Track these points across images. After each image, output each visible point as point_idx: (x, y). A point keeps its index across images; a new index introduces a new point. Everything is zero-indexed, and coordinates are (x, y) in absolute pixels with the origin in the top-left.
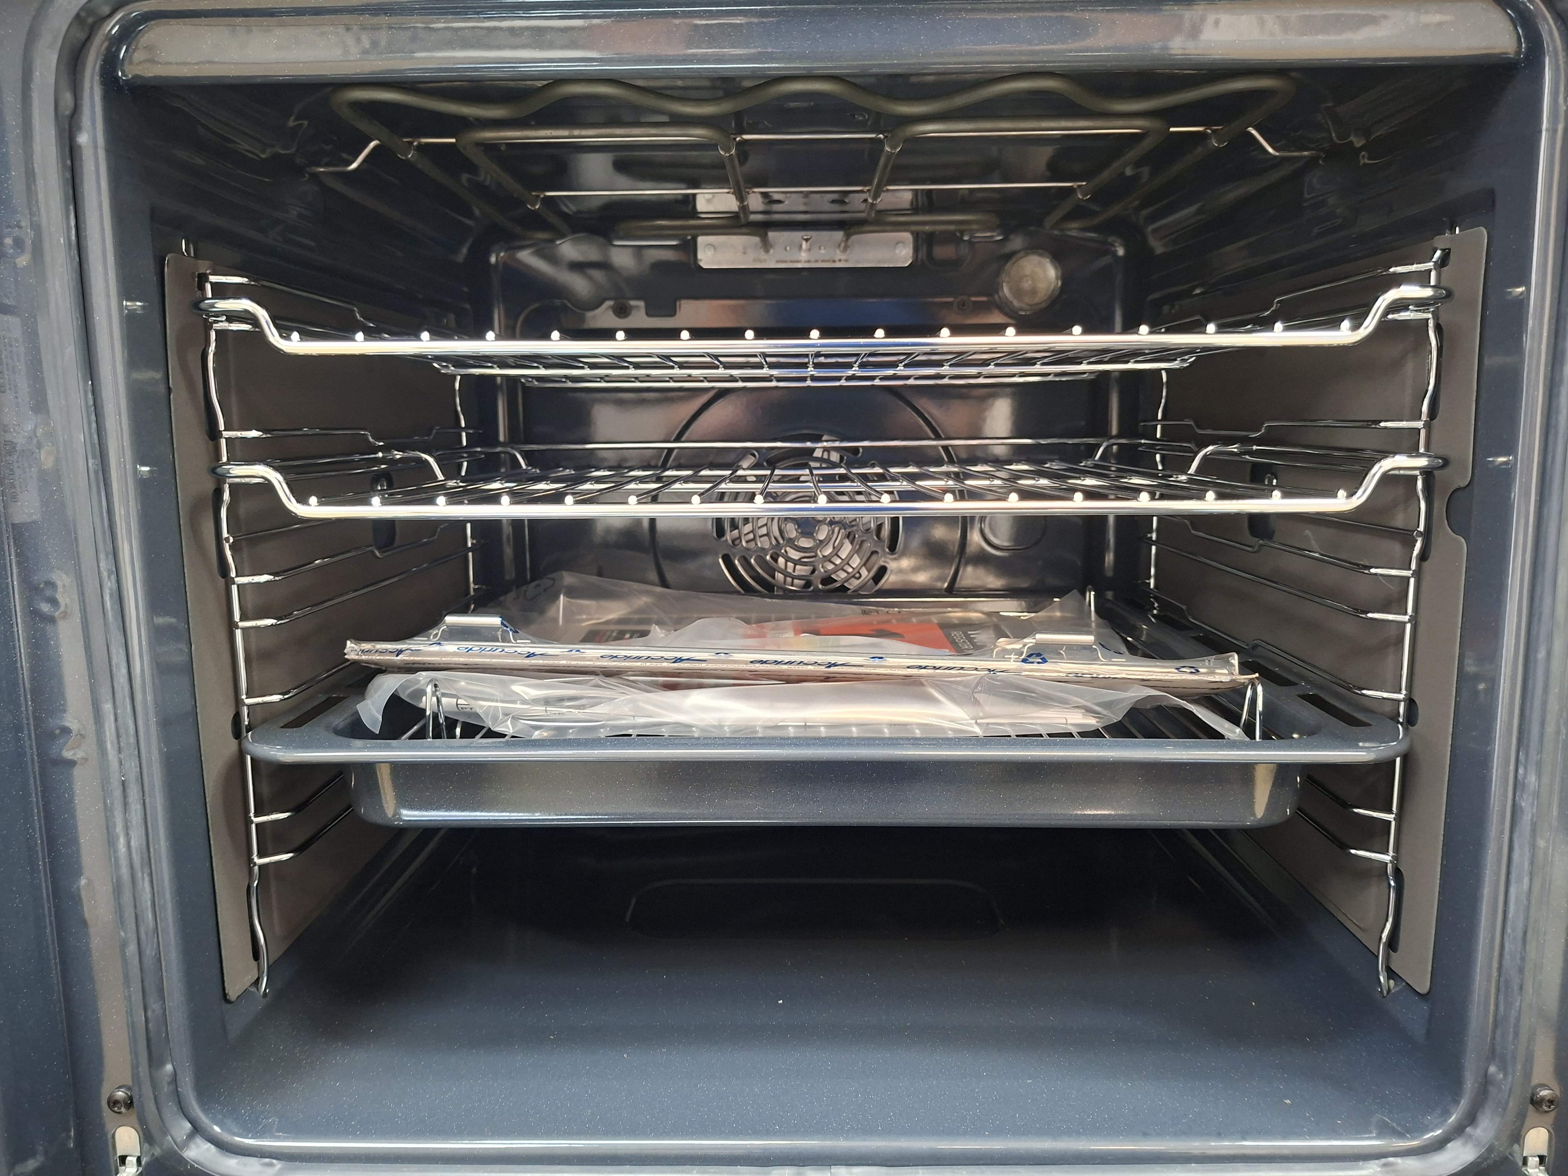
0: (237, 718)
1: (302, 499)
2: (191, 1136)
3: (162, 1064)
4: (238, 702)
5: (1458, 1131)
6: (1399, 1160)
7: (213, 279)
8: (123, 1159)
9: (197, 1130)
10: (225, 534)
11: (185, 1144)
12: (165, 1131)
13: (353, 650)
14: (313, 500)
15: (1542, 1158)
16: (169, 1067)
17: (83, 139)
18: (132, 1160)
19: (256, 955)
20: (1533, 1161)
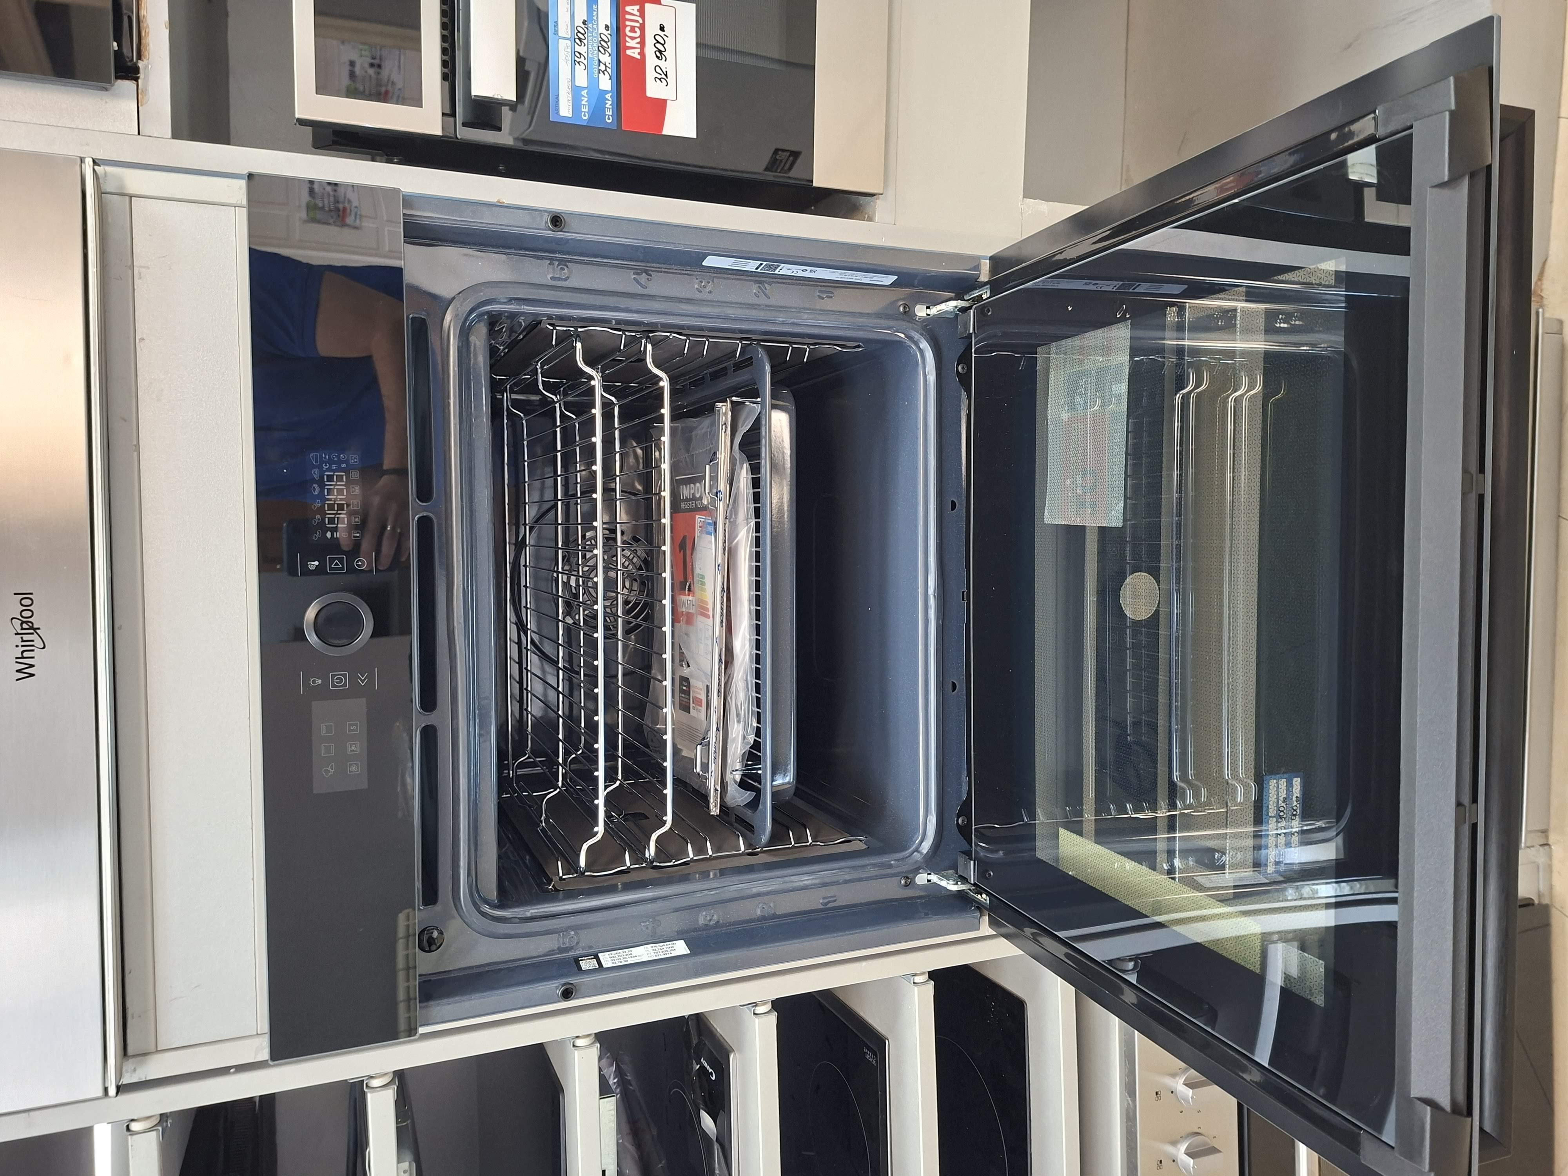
0: (750, 854)
1: (665, 822)
2: (919, 852)
3: (891, 864)
4: (743, 854)
5: (917, 344)
6: (927, 369)
7: (561, 874)
8: (929, 881)
9: (917, 850)
10: (671, 864)
11: (922, 854)
12: (916, 862)
13: (715, 810)
14: (664, 818)
15: (928, 308)
16: (892, 862)
17: (528, 914)
18: (929, 877)
19: (849, 841)
20: (928, 311)
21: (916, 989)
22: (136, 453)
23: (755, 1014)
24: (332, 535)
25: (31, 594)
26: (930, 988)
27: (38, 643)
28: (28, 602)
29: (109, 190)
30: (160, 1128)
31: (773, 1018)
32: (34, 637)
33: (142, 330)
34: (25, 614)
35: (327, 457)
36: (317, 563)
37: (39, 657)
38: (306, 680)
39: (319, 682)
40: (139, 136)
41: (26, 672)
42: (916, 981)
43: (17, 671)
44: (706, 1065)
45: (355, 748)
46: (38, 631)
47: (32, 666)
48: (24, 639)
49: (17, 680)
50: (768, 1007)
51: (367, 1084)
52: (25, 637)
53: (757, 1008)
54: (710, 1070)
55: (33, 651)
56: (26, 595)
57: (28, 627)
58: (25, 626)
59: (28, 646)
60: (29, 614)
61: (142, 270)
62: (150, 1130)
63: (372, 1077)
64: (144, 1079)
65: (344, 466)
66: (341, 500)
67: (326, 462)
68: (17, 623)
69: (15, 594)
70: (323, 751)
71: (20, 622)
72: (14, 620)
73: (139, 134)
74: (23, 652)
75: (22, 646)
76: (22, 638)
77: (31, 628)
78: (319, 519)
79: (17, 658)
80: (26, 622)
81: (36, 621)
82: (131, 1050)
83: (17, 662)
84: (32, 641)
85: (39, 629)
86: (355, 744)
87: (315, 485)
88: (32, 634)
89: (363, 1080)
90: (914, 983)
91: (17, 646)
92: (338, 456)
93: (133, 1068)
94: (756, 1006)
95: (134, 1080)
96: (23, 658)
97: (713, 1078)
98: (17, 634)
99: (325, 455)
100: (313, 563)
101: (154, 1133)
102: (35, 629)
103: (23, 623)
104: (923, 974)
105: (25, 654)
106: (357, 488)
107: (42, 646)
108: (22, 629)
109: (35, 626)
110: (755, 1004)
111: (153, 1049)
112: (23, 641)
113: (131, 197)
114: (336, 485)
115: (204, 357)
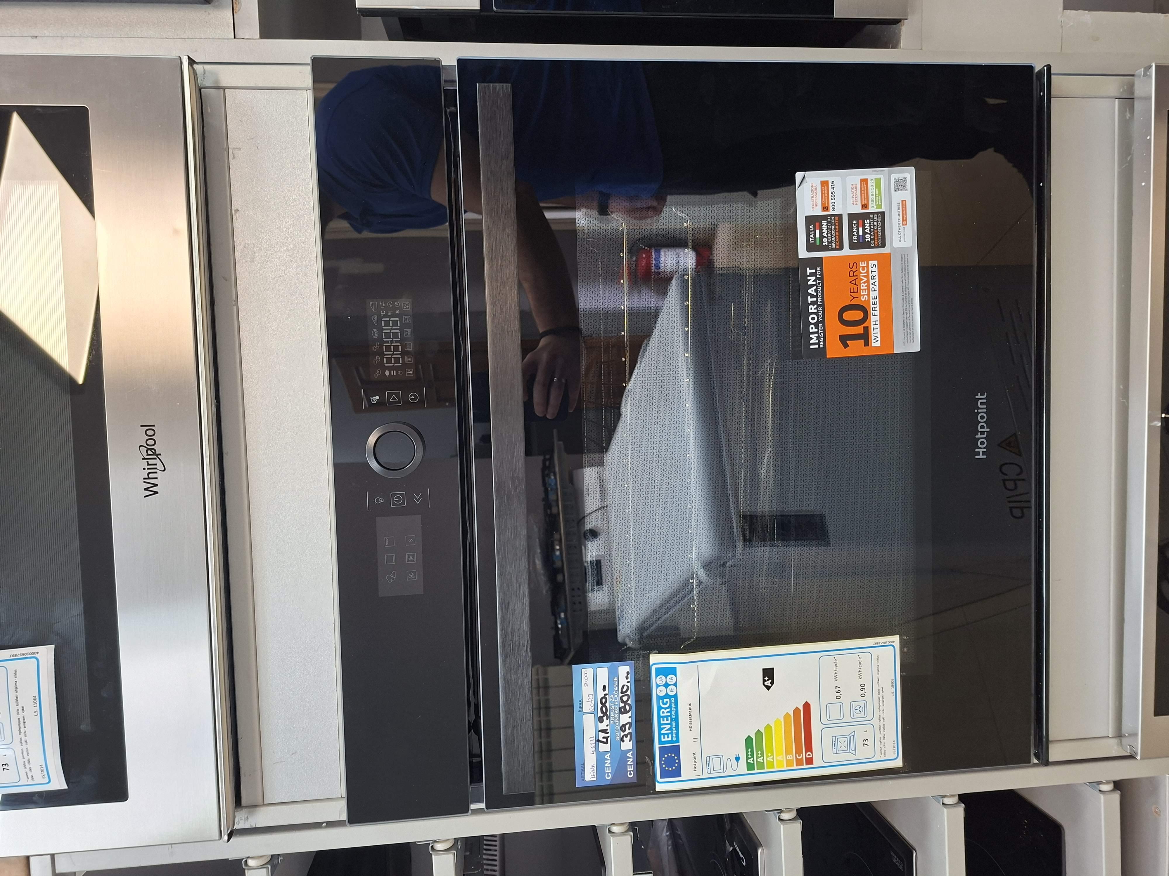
21: (945, 810)
22: (235, 308)
23: (780, 819)
24: (390, 373)
25: (154, 426)
26: (960, 811)
27: (160, 466)
28: (151, 433)
29: (207, 85)
30: (269, 867)
31: (798, 826)
32: (157, 461)
33: (237, 202)
34: (149, 442)
35: (384, 304)
36: (377, 397)
37: (161, 478)
38: (371, 499)
39: (382, 500)
40: (235, 39)
41: (151, 490)
42: (945, 802)
43: (145, 489)
44: (738, 849)
45: (413, 558)
46: (159, 456)
47: (156, 485)
48: (149, 463)
49: (145, 497)
50: (793, 814)
51: (432, 846)
52: (150, 462)
53: (782, 814)
54: (742, 856)
55: (156, 473)
56: (149, 427)
57: (152, 453)
58: (150, 452)
59: (152, 469)
60: (152, 442)
61: (236, 151)
62: (262, 867)
63: (435, 841)
64: (254, 827)
65: (398, 312)
66: (396, 342)
67: (383, 310)
68: (144, 450)
69: (142, 426)
70: (386, 561)
71: (146, 449)
72: (141, 448)
73: (235, 37)
74: (149, 474)
75: (148, 469)
76: (147, 462)
77: (155, 454)
78: (378, 360)
79: (144, 479)
80: (151, 449)
81: (158, 448)
82: (244, 801)
83: (145, 482)
84: (156, 465)
85: (160, 454)
86: (413, 555)
87: (375, 330)
88: (155, 459)
89: (429, 843)
90: (943, 804)
91: (144, 469)
92: (393, 304)
93: (246, 817)
94: (780, 813)
95: (247, 826)
96: (149, 478)
97: (744, 864)
98: (144, 459)
99: (382, 304)
100: (374, 398)
101: (265, 870)
102: (157, 455)
103: (148, 449)
104: (953, 796)
105: (151, 476)
106: (409, 332)
107: (163, 469)
108: (148, 455)
109: (157, 453)
110: (781, 811)
111: (261, 803)
112: (148, 465)
113: (224, 89)
114: (392, 329)
115: (286, 223)
